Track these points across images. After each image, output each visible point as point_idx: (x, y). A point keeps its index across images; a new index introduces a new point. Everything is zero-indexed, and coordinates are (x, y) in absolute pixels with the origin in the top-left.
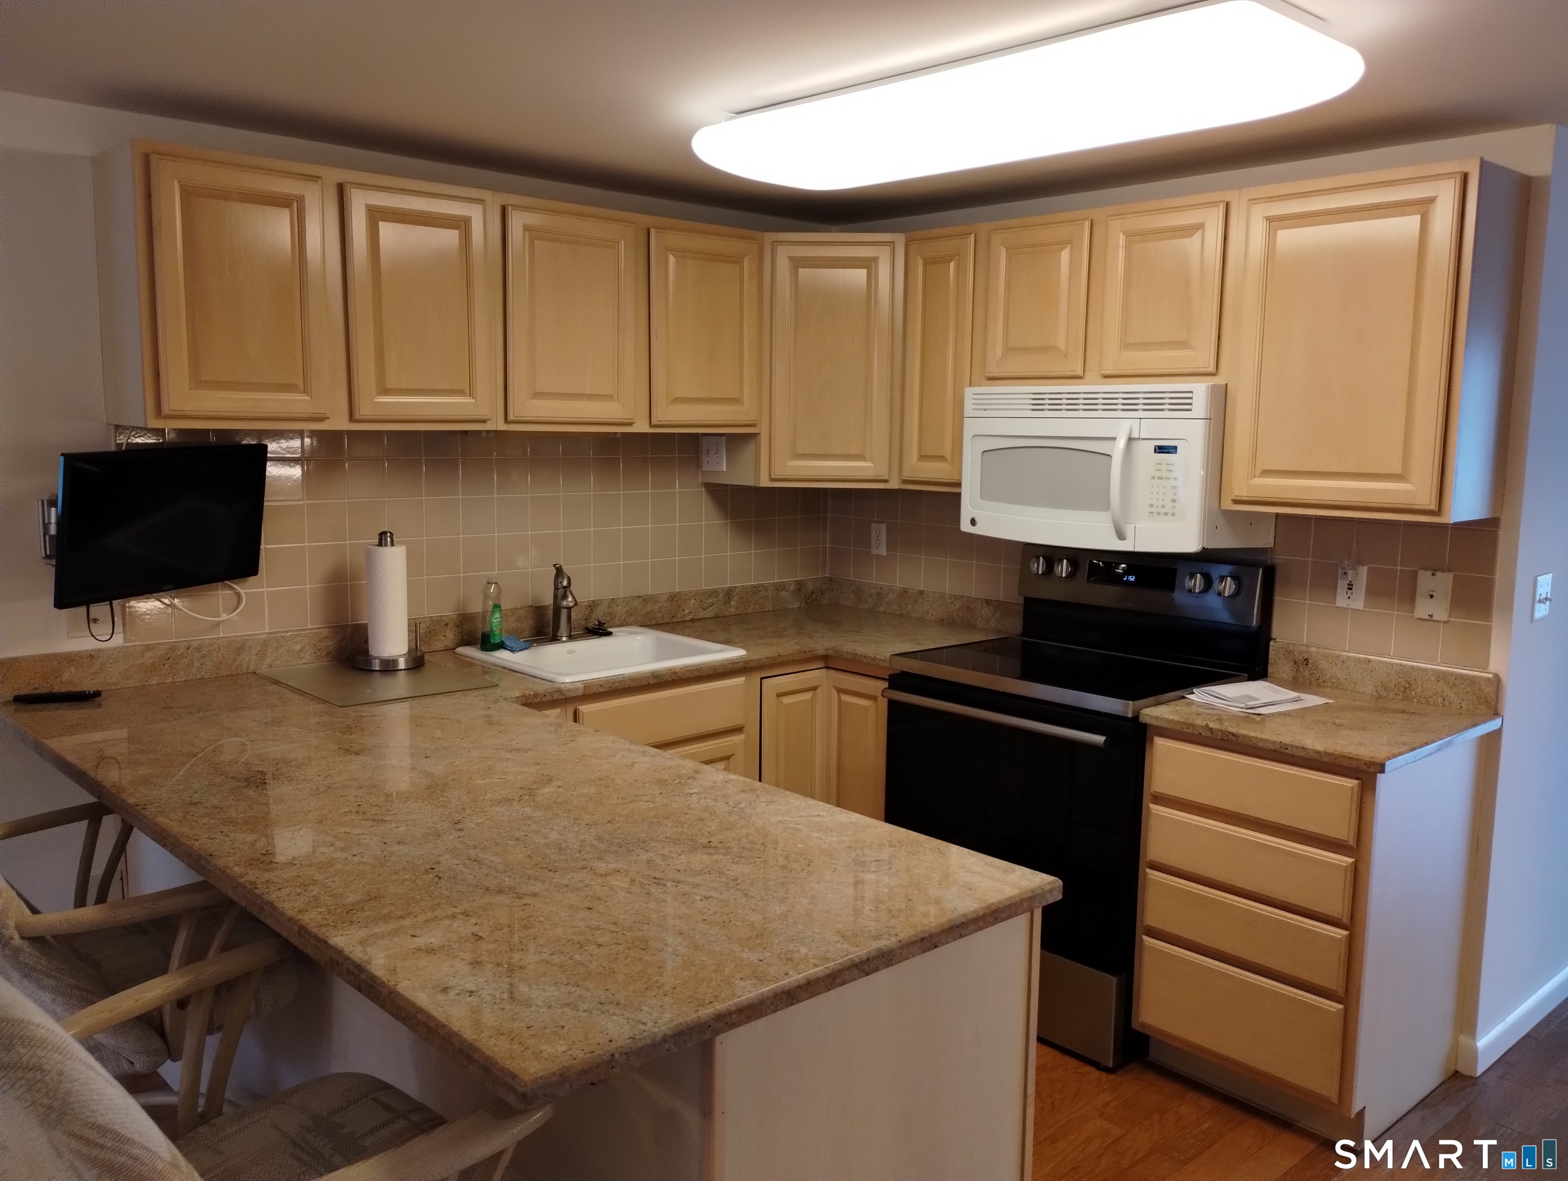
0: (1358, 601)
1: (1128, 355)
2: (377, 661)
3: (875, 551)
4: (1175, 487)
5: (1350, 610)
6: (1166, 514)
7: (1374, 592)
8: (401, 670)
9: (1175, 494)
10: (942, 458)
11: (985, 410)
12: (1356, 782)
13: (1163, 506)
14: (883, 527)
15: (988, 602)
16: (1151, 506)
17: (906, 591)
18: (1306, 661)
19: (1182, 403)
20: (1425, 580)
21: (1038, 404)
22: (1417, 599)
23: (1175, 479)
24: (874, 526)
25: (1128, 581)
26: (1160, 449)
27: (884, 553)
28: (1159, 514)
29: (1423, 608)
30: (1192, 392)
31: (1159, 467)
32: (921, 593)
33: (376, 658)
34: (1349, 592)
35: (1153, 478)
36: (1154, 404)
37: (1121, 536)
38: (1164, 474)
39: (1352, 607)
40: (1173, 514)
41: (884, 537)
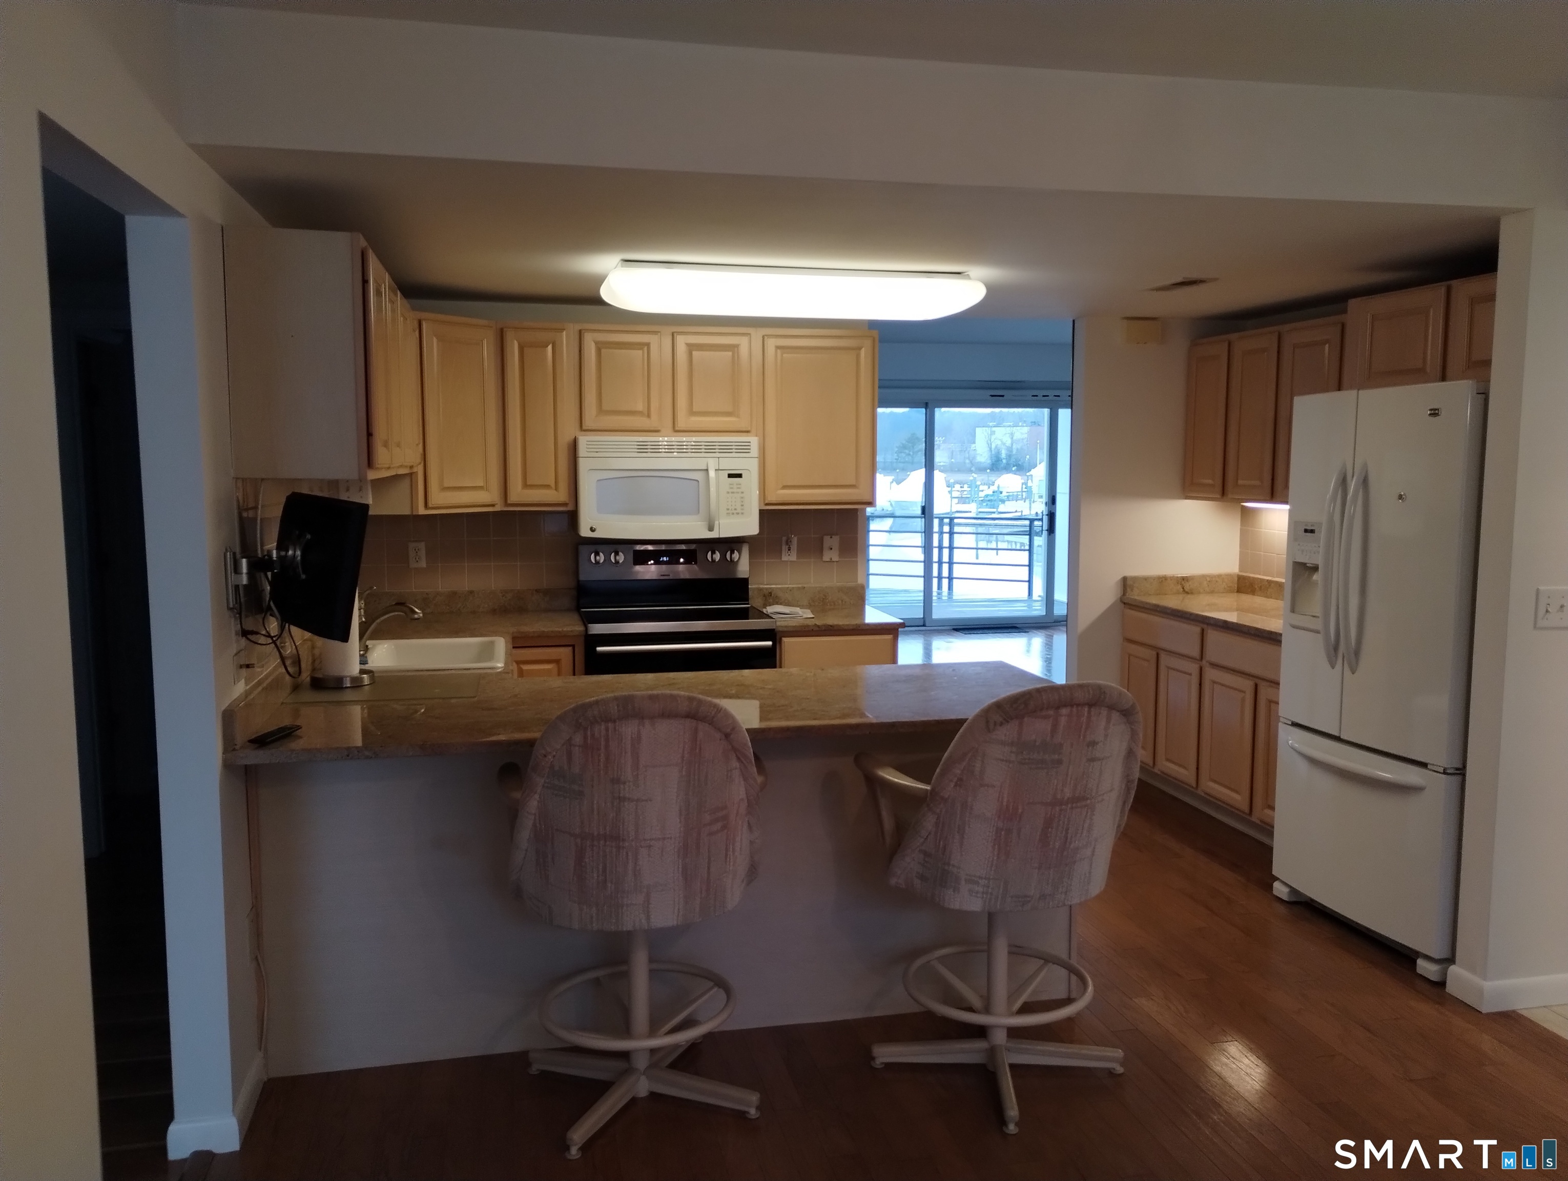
0: (793, 557)
1: (694, 419)
3: (413, 565)
4: (742, 498)
5: (789, 563)
6: (738, 514)
7: (802, 552)
9: (742, 502)
10: (547, 487)
11: (597, 452)
12: (892, 636)
13: (735, 509)
14: (422, 546)
16: (728, 509)
19: (744, 449)
22: (824, 553)
23: (742, 493)
24: (412, 546)
25: (663, 560)
26: (730, 476)
27: (423, 564)
28: (733, 514)
29: (826, 558)
30: (750, 442)
31: (732, 486)
34: (789, 552)
35: (728, 493)
36: (726, 449)
37: (711, 529)
38: (735, 490)
39: (791, 560)
40: (742, 513)
41: (423, 553)
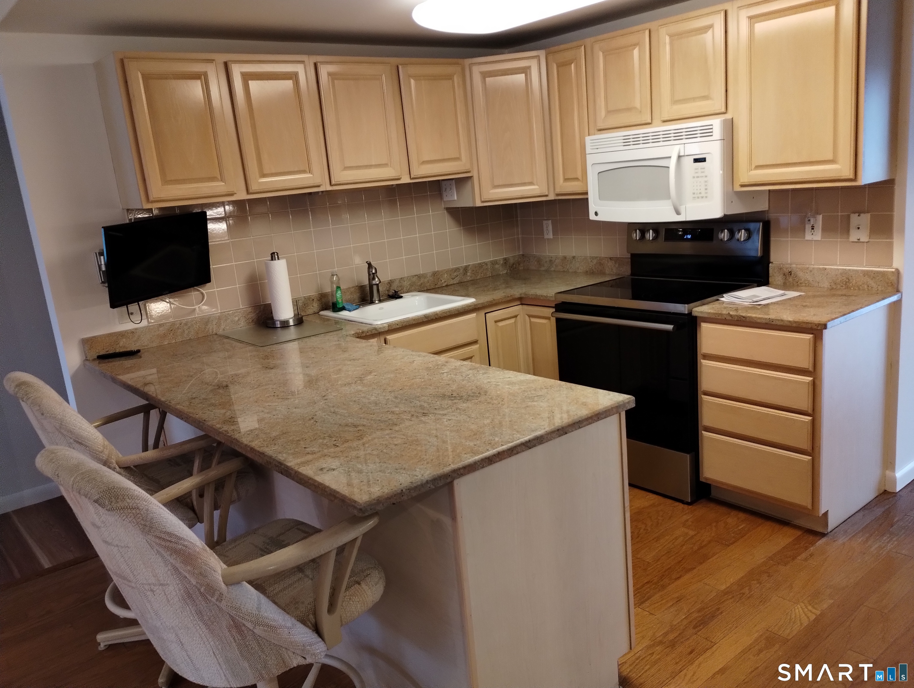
0: (818, 236)
1: (676, 107)
2: (278, 322)
3: (546, 237)
4: (706, 182)
5: (813, 241)
6: (702, 197)
7: (827, 229)
8: (291, 326)
9: (706, 185)
10: (577, 179)
11: (597, 149)
12: (811, 336)
13: (700, 193)
14: (550, 221)
15: (611, 259)
16: (694, 194)
17: (565, 258)
18: (790, 273)
19: (707, 132)
20: (855, 219)
21: (626, 142)
22: (851, 230)
23: (706, 176)
24: (545, 222)
25: (687, 238)
26: (696, 160)
27: (551, 236)
28: (698, 198)
29: (854, 236)
30: (712, 125)
31: (697, 171)
32: (574, 257)
33: (277, 321)
34: (813, 230)
35: (694, 177)
36: (691, 134)
37: (678, 213)
38: (699, 174)
39: (814, 239)
40: (706, 197)
41: (550, 227)
